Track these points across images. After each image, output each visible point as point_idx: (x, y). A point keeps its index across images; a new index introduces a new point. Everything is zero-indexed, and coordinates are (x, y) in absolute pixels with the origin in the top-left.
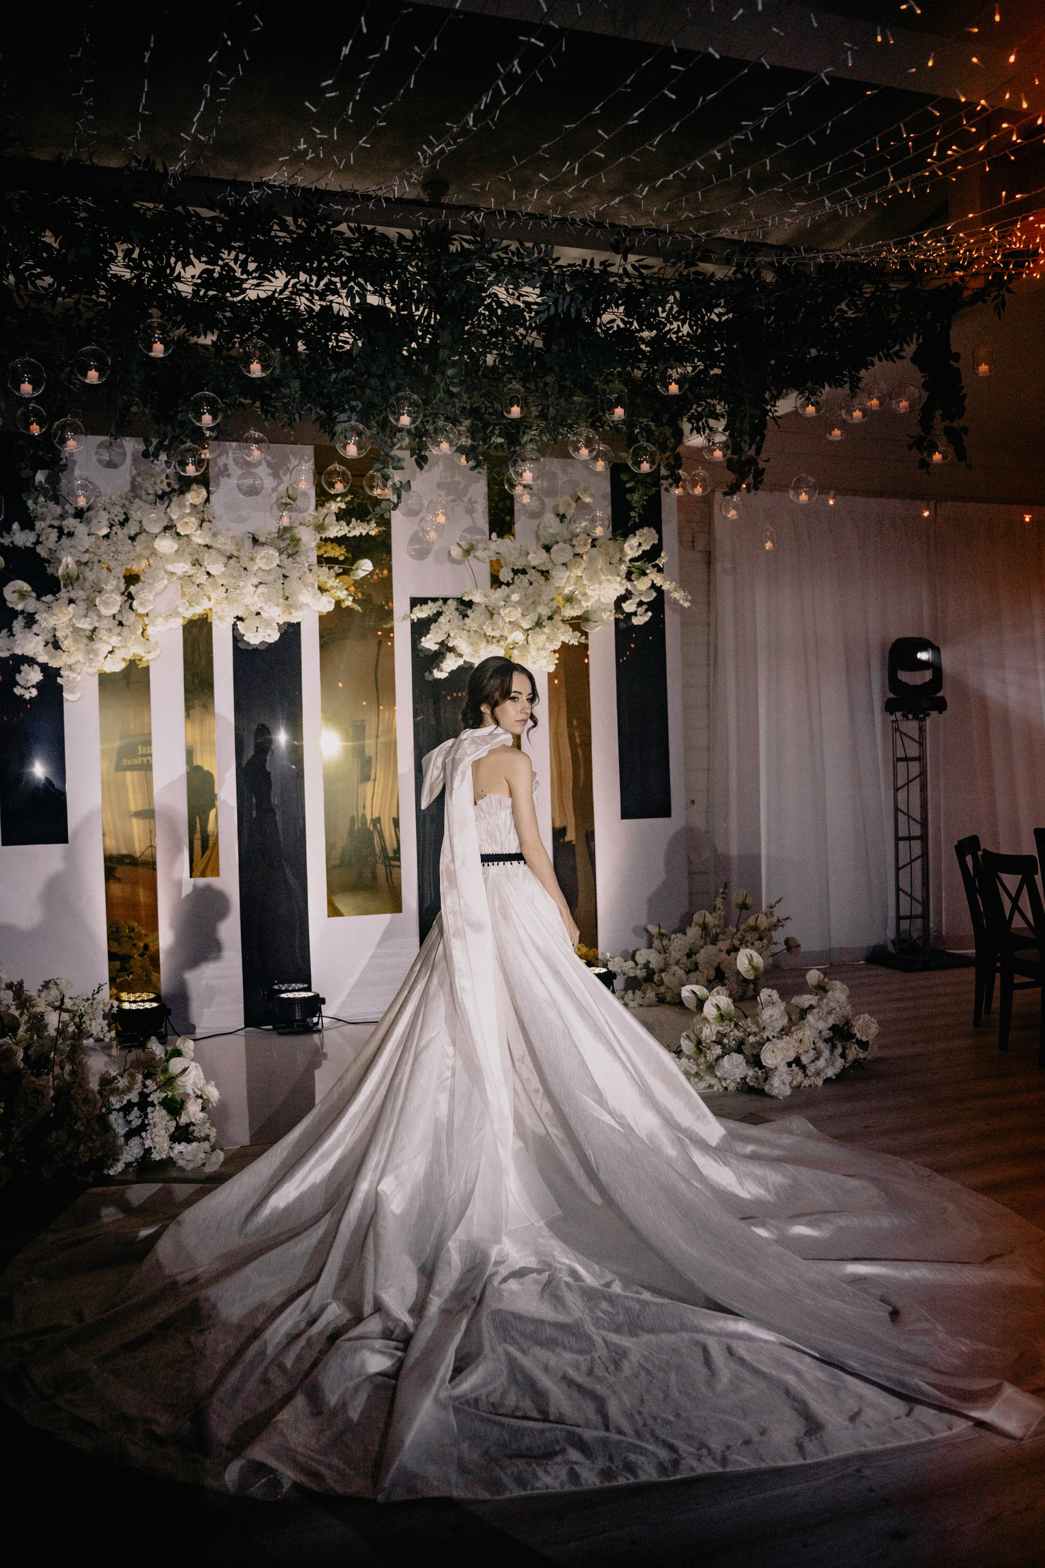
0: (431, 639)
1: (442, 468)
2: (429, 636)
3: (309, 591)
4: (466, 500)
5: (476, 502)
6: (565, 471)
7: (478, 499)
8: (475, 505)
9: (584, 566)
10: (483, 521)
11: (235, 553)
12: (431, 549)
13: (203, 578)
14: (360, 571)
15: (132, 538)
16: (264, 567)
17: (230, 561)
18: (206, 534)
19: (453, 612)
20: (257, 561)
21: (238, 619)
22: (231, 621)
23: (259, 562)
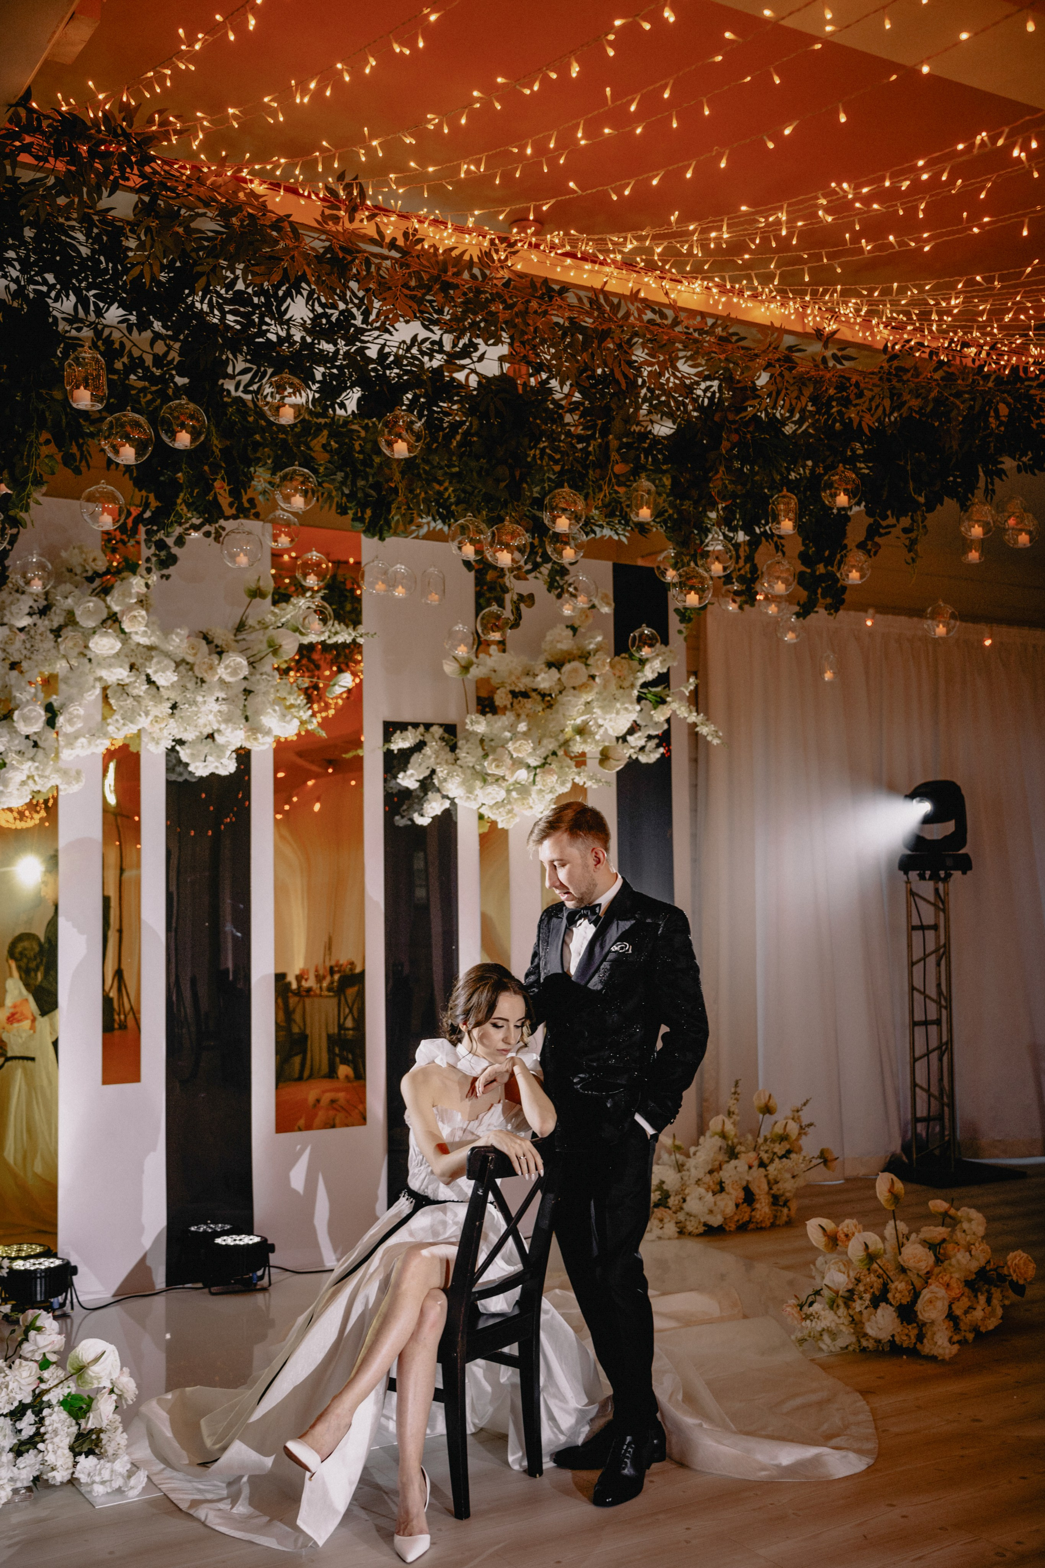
0: (412, 775)
2: (409, 772)
3: (274, 710)
9: (596, 690)
11: (190, 659)
13: (141, 688)
14: (337, 687)
15: (57, 632)
16: (228, 679)
17: (182, 668)
18: (153, 632)
19: (439, 742)
20: (219, 671)
21: (181, 742)
22: (169, 744)
23: (222, 672)
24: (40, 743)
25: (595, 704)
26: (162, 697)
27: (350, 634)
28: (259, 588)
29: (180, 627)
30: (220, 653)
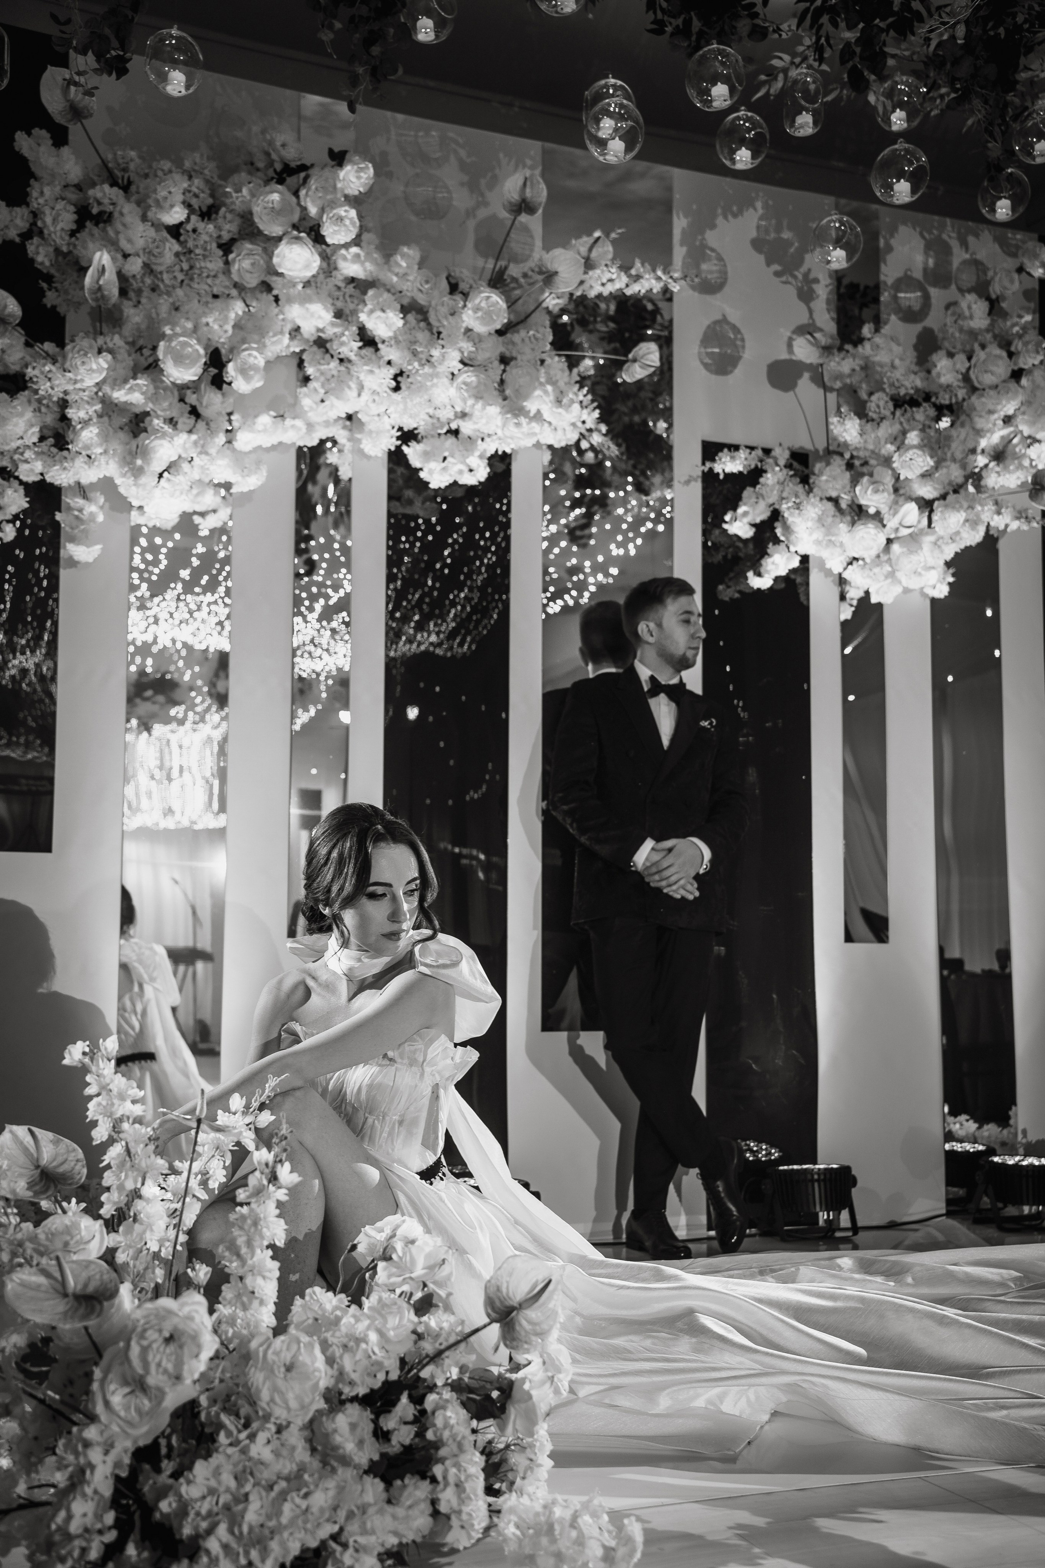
0: (745, 514)
1: (760, 211)
2: (741, 510)
4: (800, 277)
5: (816, 281)
6: (964, 244)
7: (821, 277)
8: (815, 286)
10: (827, 316)
11: (422, 300)
12: (740, 358)
13: (350, 346)
14: (636, 367)
15: (227, 246)
16: (480, 328)
17: (411, 317)
18: (368, 254)
19: (785, 471)
20: (464, 317)
21: (408, 436)
22: (392, 443)
23: (469, 318)
24: (201, 410)
25: (1020, 418)
26: (381, 358)
27: (659, 279)
28: (524, 200)
29: (407, 243)
30: (465, 295)
